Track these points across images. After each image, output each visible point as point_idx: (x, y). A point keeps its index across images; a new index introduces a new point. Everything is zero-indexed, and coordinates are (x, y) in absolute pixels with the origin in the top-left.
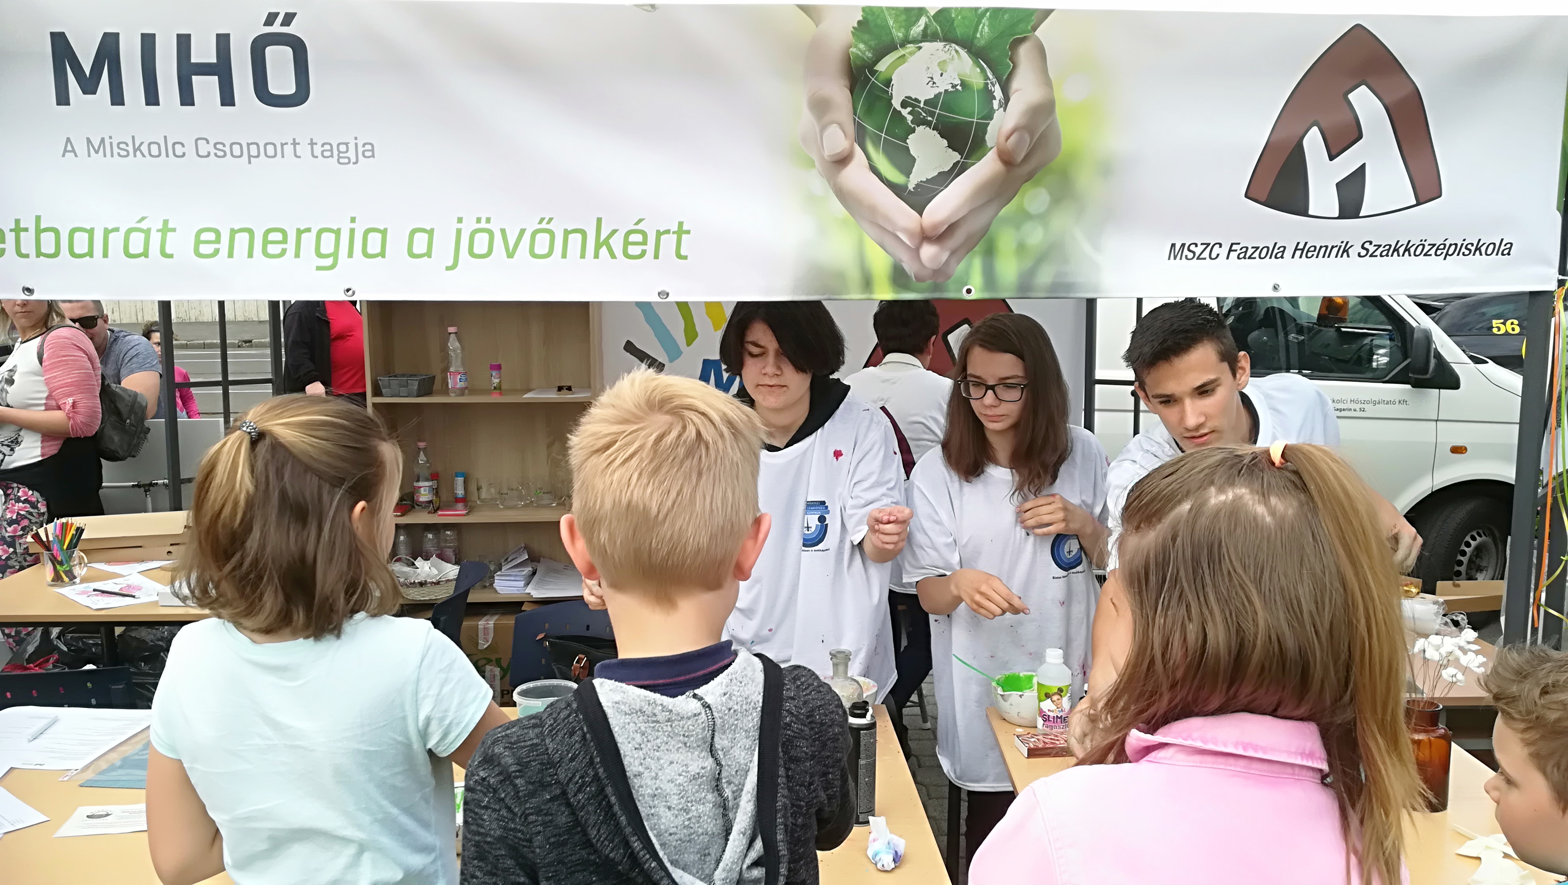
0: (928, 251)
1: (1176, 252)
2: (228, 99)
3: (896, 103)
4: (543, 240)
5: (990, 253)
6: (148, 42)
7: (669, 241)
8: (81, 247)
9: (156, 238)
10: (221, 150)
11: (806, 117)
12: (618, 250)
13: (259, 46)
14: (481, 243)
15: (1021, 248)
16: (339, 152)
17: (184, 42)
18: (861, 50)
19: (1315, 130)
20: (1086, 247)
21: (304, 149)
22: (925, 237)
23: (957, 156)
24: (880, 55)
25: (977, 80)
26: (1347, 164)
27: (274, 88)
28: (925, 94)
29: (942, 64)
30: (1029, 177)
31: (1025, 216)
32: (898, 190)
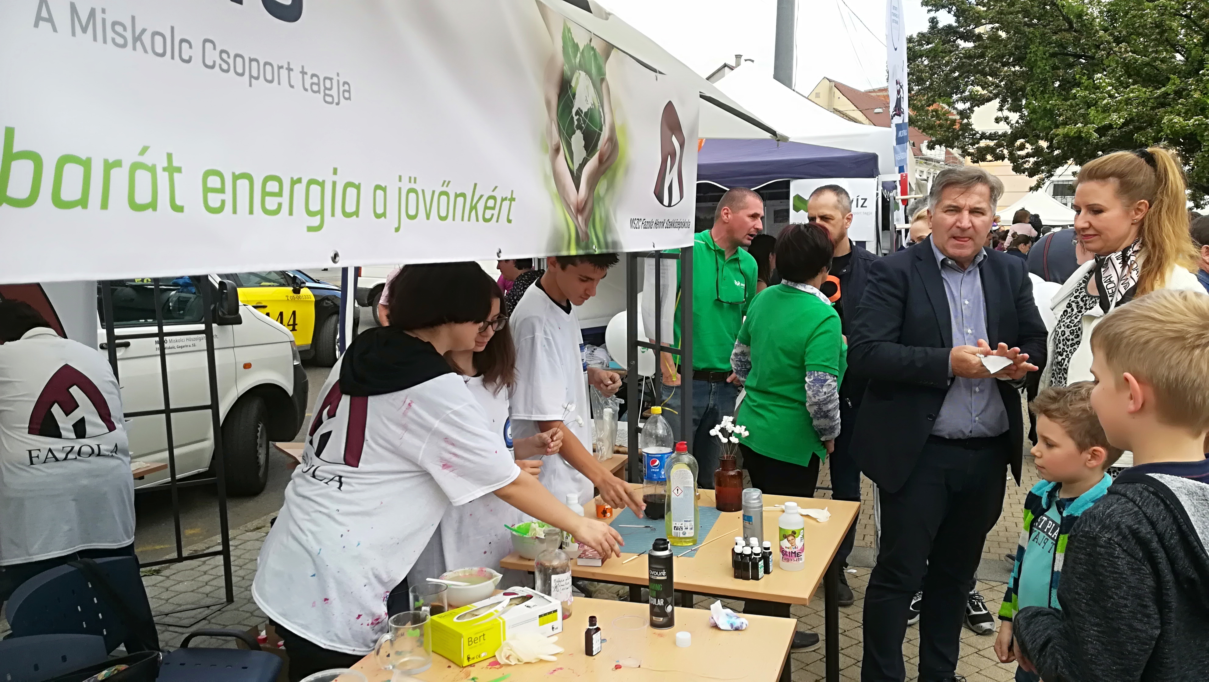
0: (580, 220)
1: (631, 223)
3: (574, 111)
4: (443, 202)
5: (595, 220)
11: (545, 115)
16: (326, 88)
19: (669, 157)
22: (580, 209)
23: (586, 152)
25: (596, 103)
26: (671, 177)
28: (583, 109)
29: (587, 88)
30: (604, 172)
31: (602, 198)
32: (571, 173)
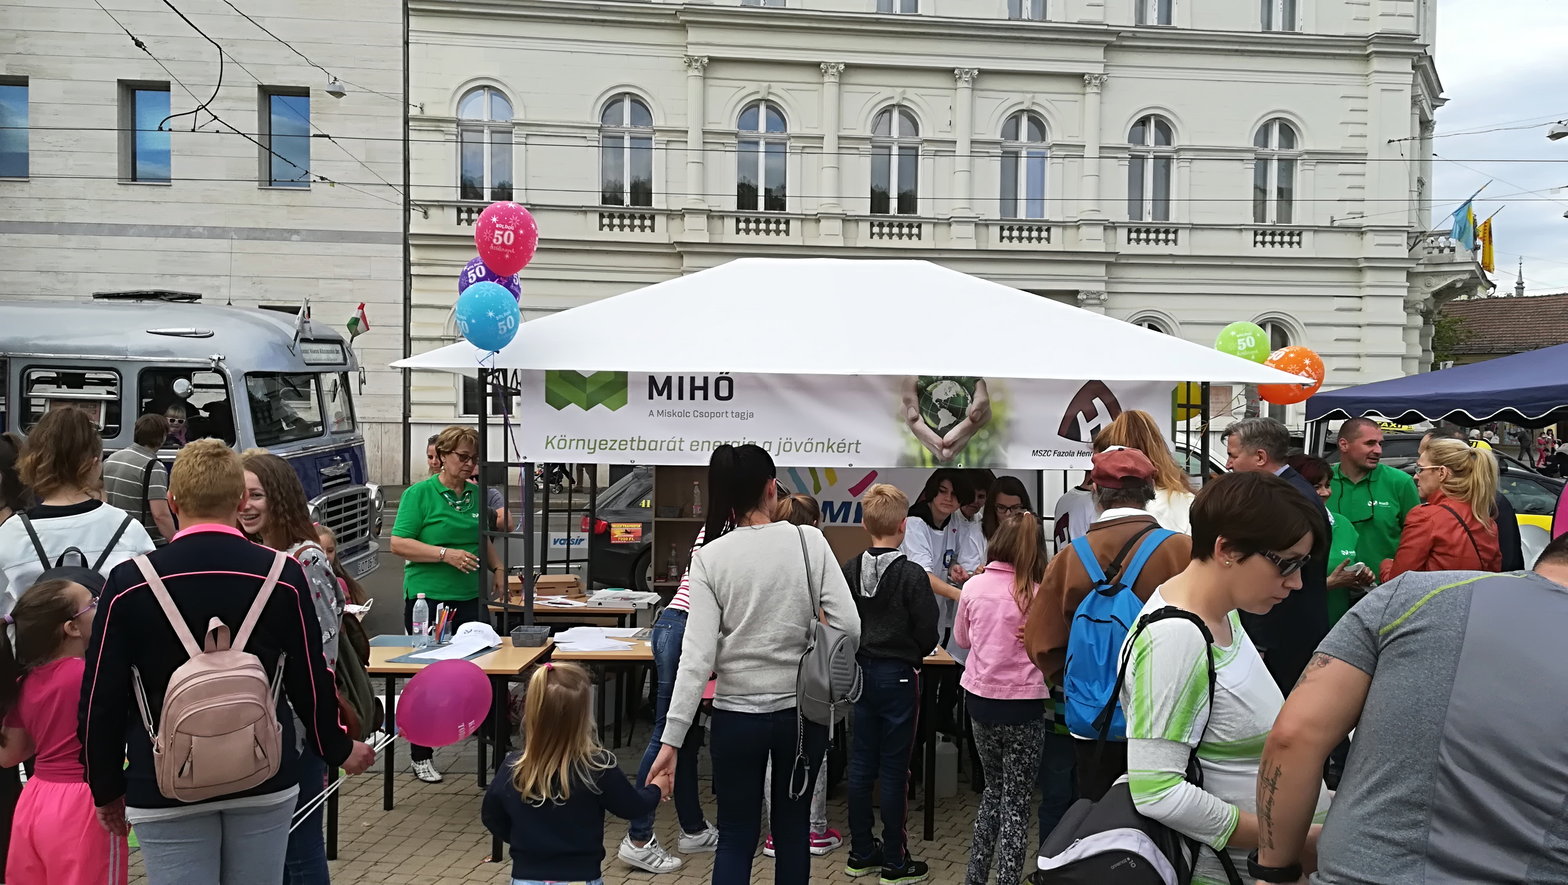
0: (945, 451)
1: (1035, 453)
2: (706, 397)
3: (934, 401)
4: (809, 446)
5: (968, 453)
6: (681, 379)
7: (853, 447)
8: (652, 447)
9: (678, 444)
10: (702, 415)
11: (902, 404)
12: (835, 450)
13: (718, 381)
14: (788, 447)
15: (979, 451)
16: (742, 416)
17: (693, 379)
18: (921, 383)
19: (1081, 412)
20: (1003, 451)
21: (729, 415)
22: (944, 446)
23: (955, 419)
24: (928, 386)
25: (962, 394)
26: (1093, 424)
27: (721, 394)
28: (945, 398)
29: (950, 388)
30: (981, 426)
32: (935, 430)
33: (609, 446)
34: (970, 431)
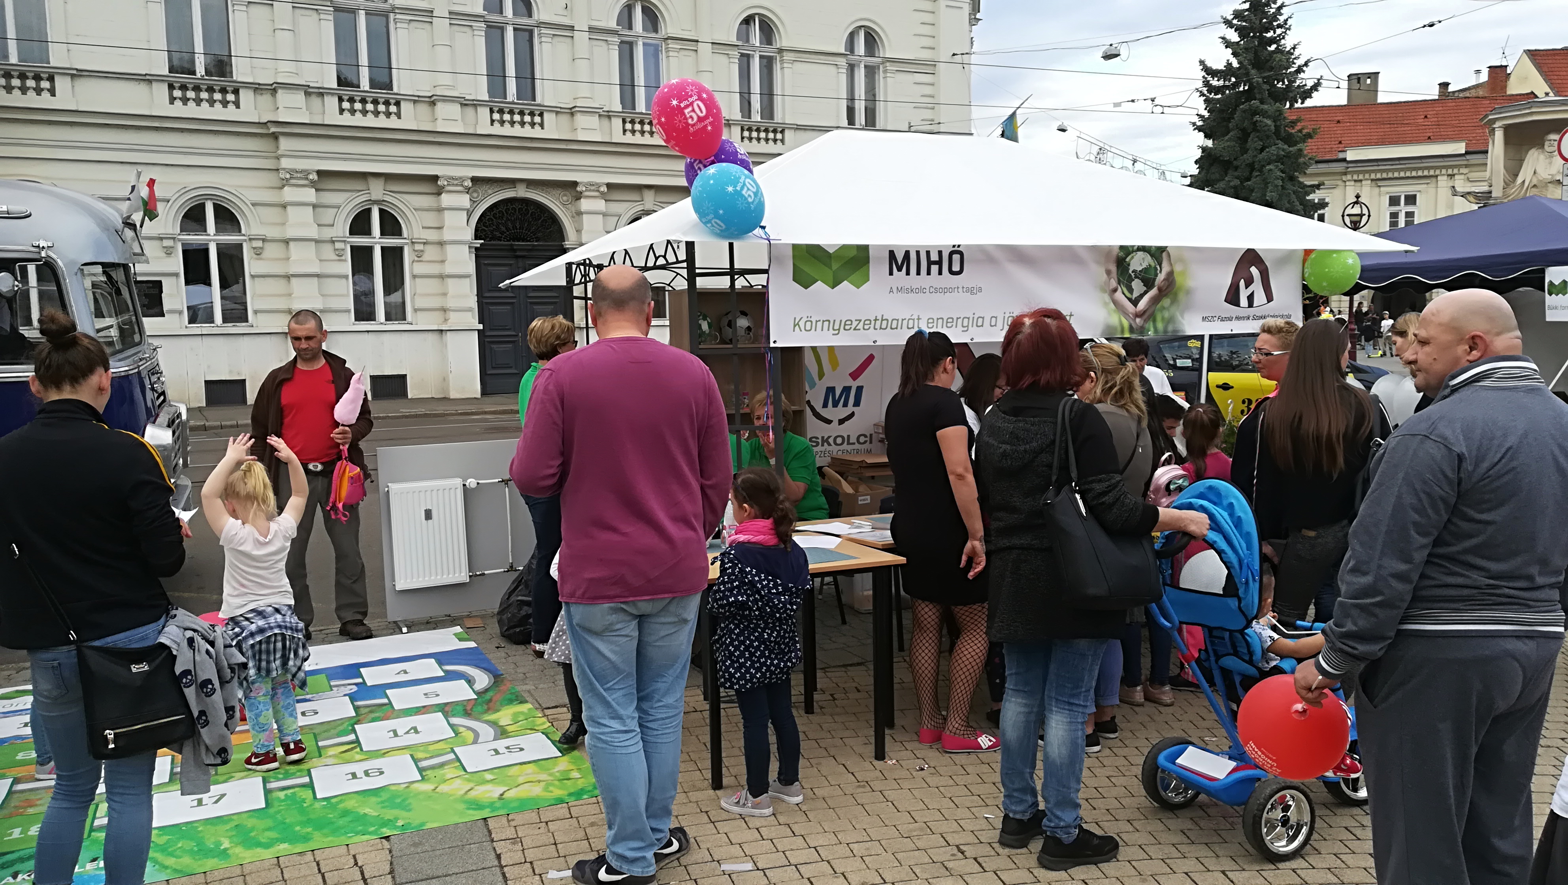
0: (1138, 320)
1: (1204, 319)
2: (940, 273)
3: (1130, 272)
5: (1154, 321)
6: (918, 253)
8: (894, 326)
9: (916, 321)
10: (936, 290)
11: (1105, 276)
13: (951, 254)
16: (971, 290)
17: (928, 253)
18: (1121, 254)
19: (1242, 279)
20: (1180, 318)
21: (960, 290)
22: (1137, 315)
23: (1145, 288)
24: (1126, 256)
25: (1153, 264)
26: (1250, 290)
27: (954, 269)
28: (1139, 268)
29: (1143, 259)
30: (1165, 295)
31: (1163, 308)
32: (1130, 300)
33: (853, 327)
34: (1155, 300)
